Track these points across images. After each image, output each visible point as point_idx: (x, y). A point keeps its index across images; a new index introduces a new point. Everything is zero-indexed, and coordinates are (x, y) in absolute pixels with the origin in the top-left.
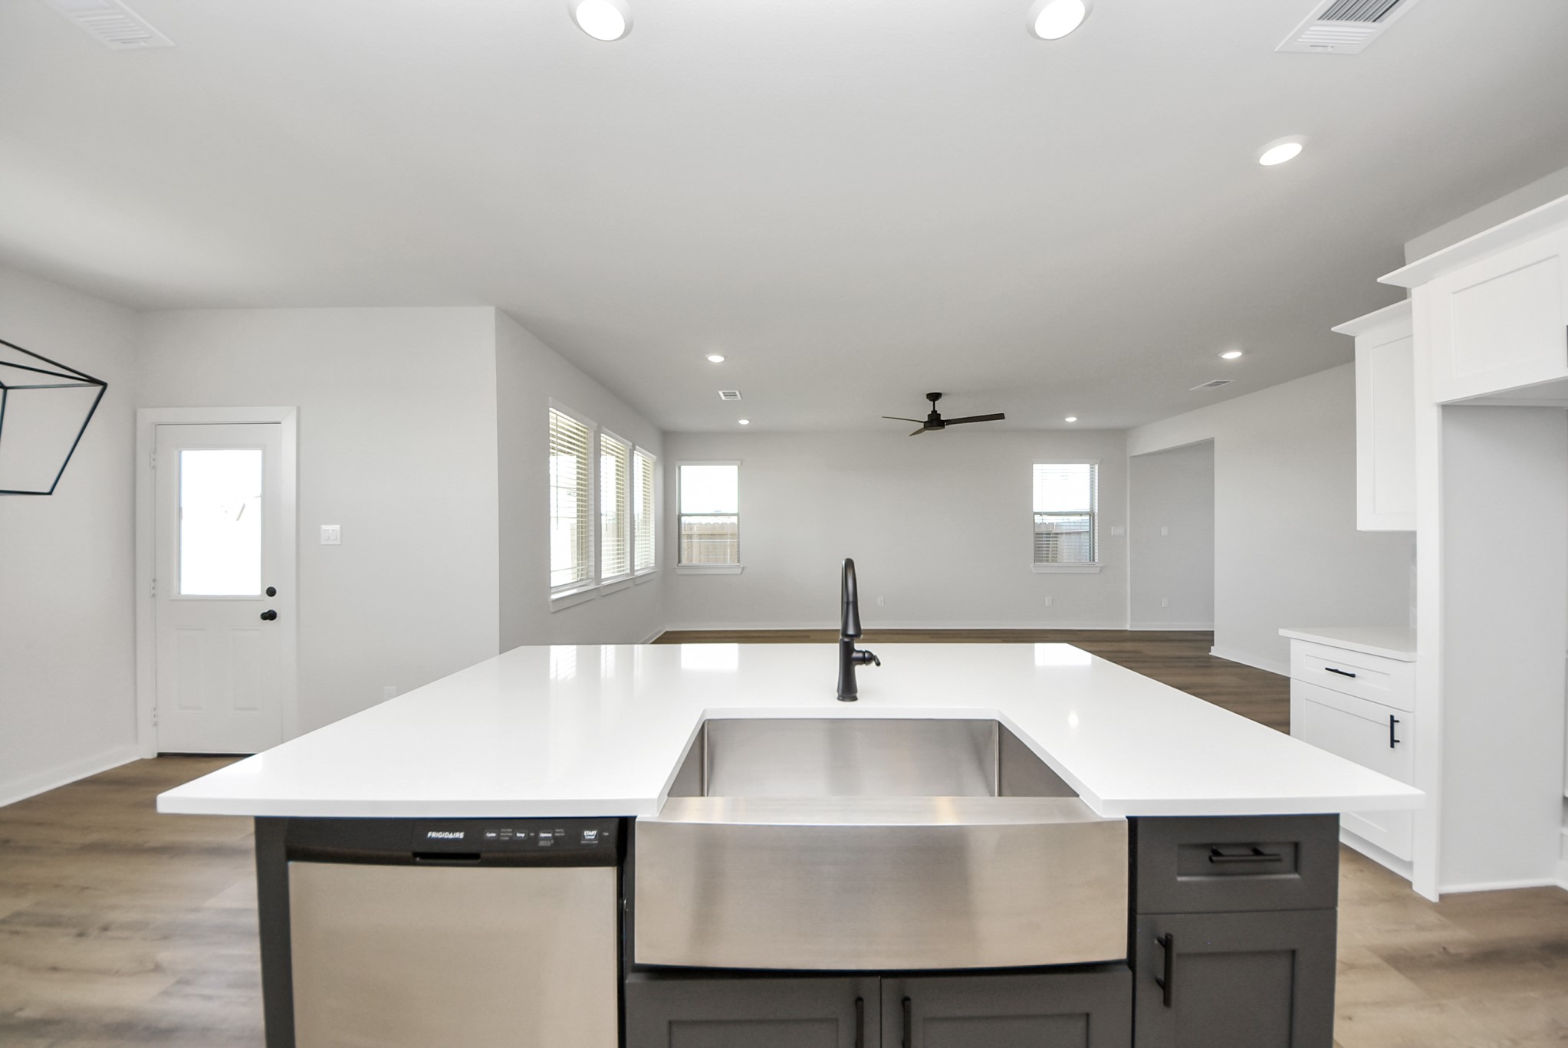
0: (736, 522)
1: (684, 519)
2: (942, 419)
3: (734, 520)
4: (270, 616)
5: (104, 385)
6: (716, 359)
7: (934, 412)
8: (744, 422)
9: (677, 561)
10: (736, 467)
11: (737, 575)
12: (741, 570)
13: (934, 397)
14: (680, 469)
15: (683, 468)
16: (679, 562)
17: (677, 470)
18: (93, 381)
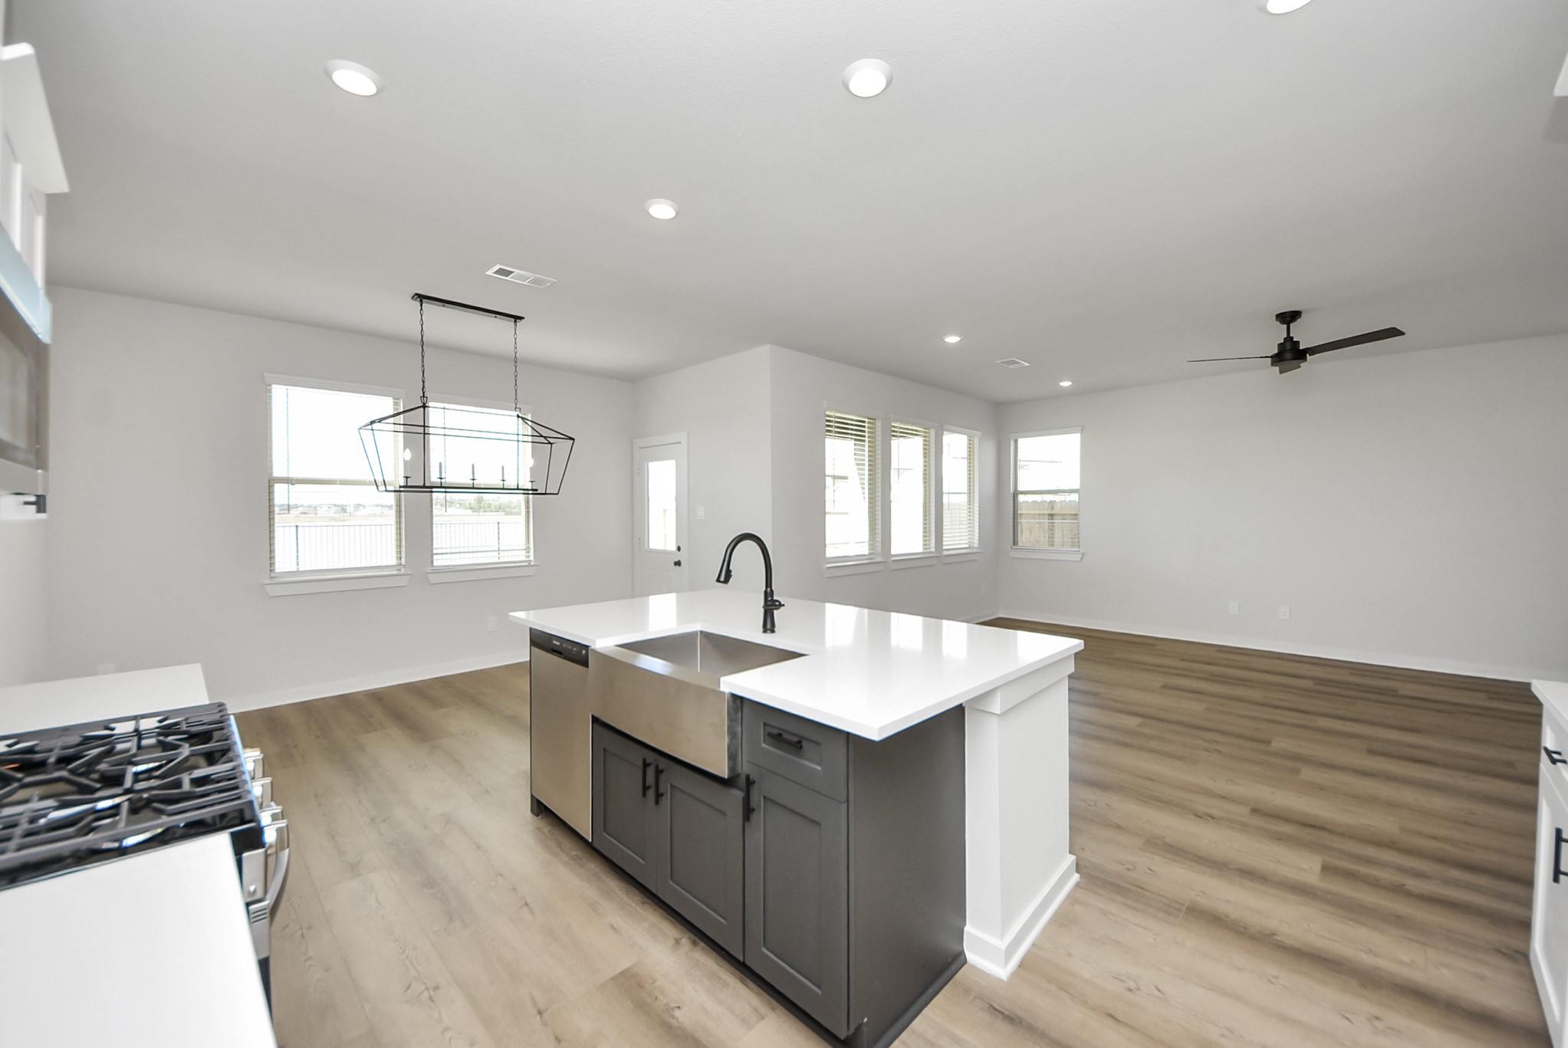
0: (1077, 501)
1: (1021, 498)
2: (1301, 348)
3: (1075, 497)
4: (678, 563)
5: (573, 439)
6: (952, 339)
7: (1289, 339)
8: (1066, 384)
9: (1012, 541)
10: (1078, 435)
11: (1076, 561)
12: (1081, 555)
13: (1289, 318)
14: (1016, 442)
15: (1020, 441)
16: (1015, 543)
17: (1012, 443)
18: (571, 439)
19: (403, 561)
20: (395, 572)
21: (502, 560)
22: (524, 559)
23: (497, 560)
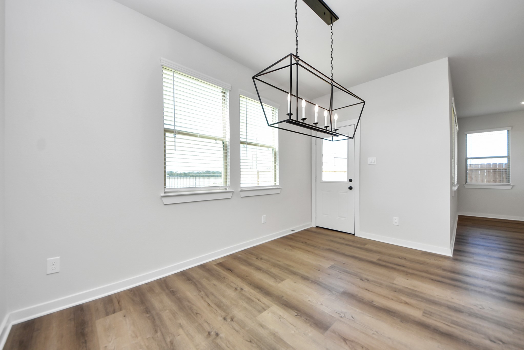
4: (350, 188)
11: (508, 189)
12: (511, 187)
16: (466, 182)
19: (228, 183)
20: (224, 191)
21: (260, 185)
22: (273, 185)
23: (257, 185)
